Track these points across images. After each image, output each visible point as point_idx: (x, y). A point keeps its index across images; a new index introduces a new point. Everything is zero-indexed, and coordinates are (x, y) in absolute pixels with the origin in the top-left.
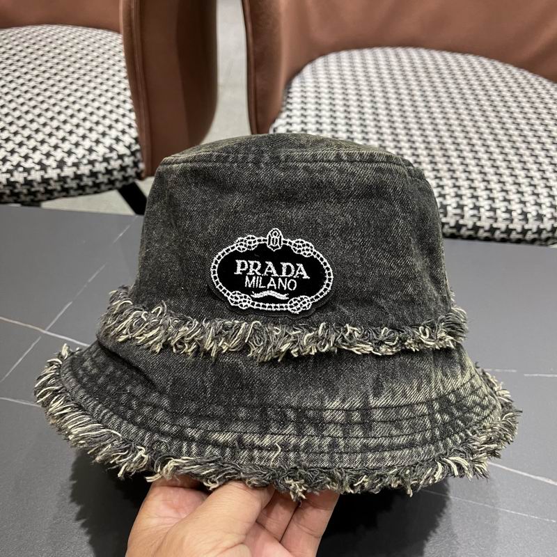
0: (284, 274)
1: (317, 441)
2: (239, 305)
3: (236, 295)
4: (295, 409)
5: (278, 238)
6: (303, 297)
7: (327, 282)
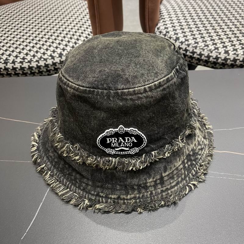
0: (127, 141)
1: (146, 194)
2: (110, 153)
3: (109, 150)
4: (137, 185)
5: (123, 129)
6: (135, 148)
7: (144, 142)
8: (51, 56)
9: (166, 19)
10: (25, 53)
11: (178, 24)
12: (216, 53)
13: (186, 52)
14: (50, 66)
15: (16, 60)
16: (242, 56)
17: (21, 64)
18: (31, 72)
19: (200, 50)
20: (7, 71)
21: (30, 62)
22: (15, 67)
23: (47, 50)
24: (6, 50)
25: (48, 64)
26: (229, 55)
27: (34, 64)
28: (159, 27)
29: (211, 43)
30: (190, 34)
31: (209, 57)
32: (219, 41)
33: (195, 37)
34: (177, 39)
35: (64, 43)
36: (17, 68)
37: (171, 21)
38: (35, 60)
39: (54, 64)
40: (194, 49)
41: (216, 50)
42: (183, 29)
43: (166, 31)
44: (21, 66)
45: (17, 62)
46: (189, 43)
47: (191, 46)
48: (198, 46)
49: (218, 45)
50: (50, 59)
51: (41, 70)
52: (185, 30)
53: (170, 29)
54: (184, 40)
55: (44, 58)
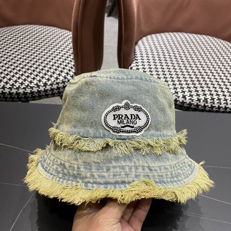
8: (37, 84)
9: (139, 60)
10: (14, 80)
12: (175, 97)
14: (35, 93)
15: (5, 86)
16: (196, 102)
17: (9, 90)
18: (18, 97)
21: (18, 88)
22: (4, 91)
23: (34, 79)
25: (33, 92)
26: (185, 99)
27: (21, 91)
28: (132, 67)
29: (172, 87)
32: (179, 86)
35: (49, 74)
36: (6, 93)
37: (142, 63)
38: (22, 87)
39: (39, 92)
41: (176, 94)
42: (152, 72)
45: (6, 87)
49: (178, 90)
50: (35, 88)
51: (27, 96)
55: (30, 87)
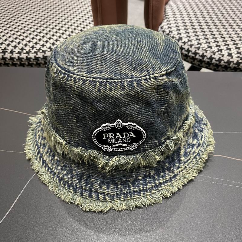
8: (50, 48)
9: (170, 19)
10: (24, 44)
11: (182, 25)
12: (219, 55)
13: (189, 53)
15: (14, 50)
18: (28, 63)
19: (202, 51)
20: (4, 61)
21: (28, 53)
22: (12, 56)
23: (47, 42)
24: (6, 40)
25: (46, 57)
26: (232, 58)
27: (32, 56)
28: (163, 26)
29: (214, 44)
30: (193, 34)
31: (211, 58)
32: (223, 43)
33: (198, 38)
34: (180, 39)
35: (65, 36)
36: (15, 58)
37: (175, 21)
38: (33, 51)
40: (197, 49)
41: (219, 52)
42: (187, 29)
43: (169, 31)
44: (18, 56)
45: (15, 52)
46: (192, 43)
47: (193, 47)
48: (201, 47)
49: (222, 47)
50: (48, 51)
51: (39, 62)
52: (189, 31)
53: (174, 29)
54: (187, 41)
55: (43, 50)
